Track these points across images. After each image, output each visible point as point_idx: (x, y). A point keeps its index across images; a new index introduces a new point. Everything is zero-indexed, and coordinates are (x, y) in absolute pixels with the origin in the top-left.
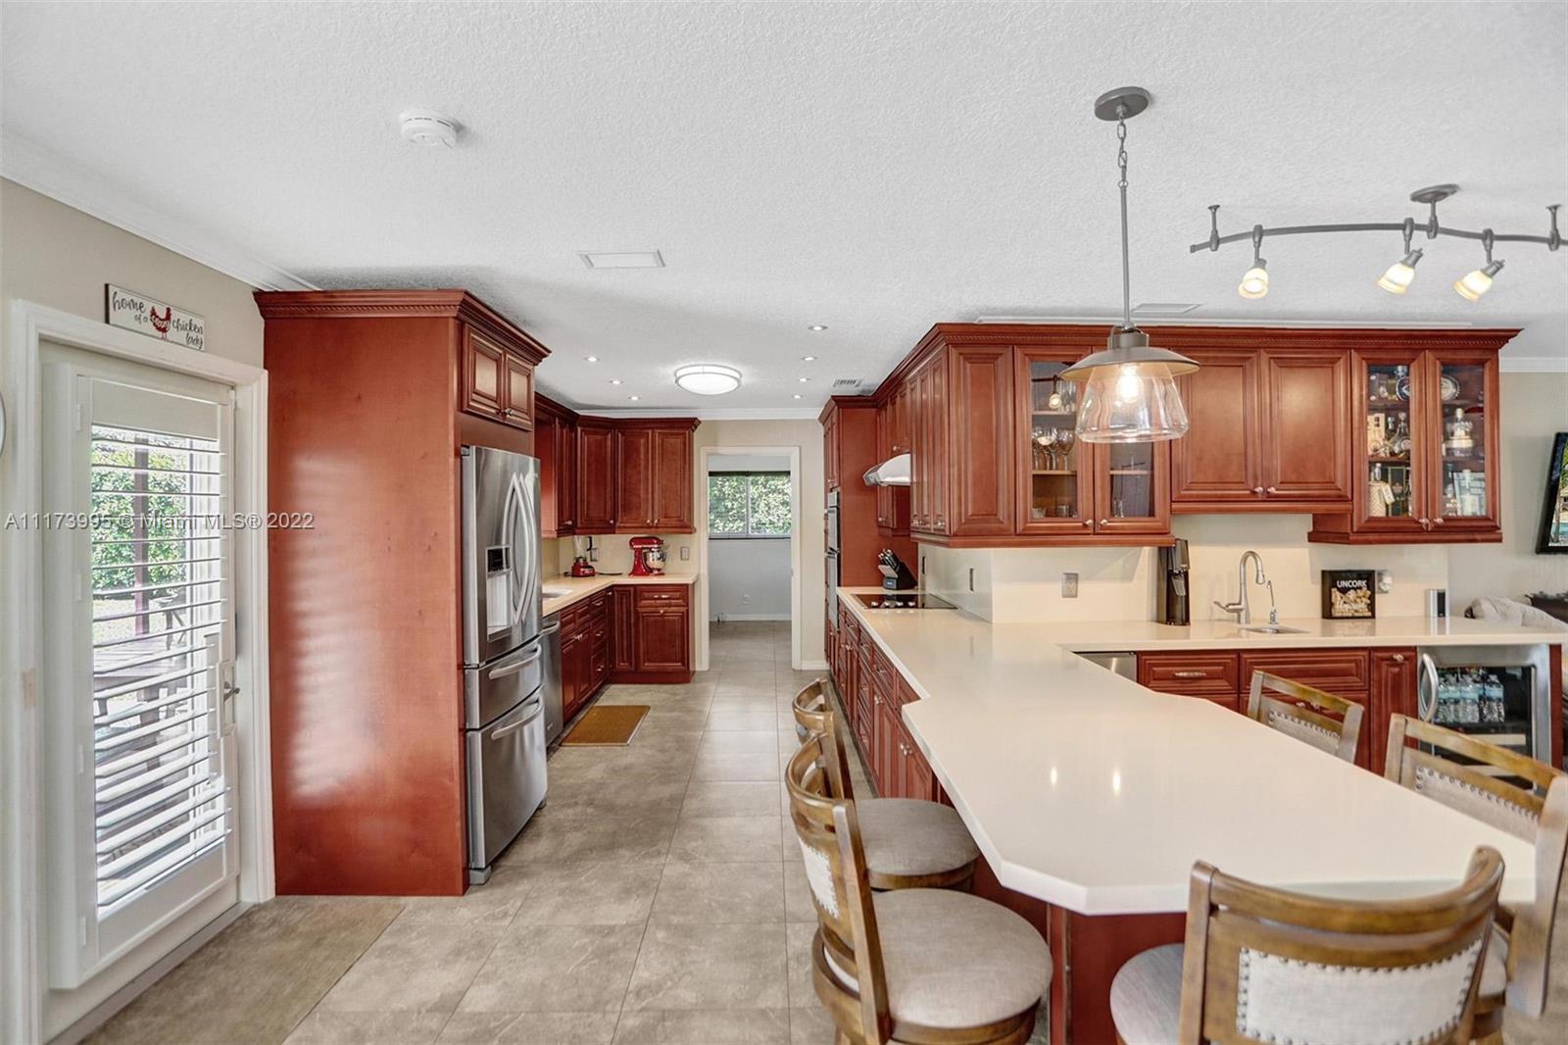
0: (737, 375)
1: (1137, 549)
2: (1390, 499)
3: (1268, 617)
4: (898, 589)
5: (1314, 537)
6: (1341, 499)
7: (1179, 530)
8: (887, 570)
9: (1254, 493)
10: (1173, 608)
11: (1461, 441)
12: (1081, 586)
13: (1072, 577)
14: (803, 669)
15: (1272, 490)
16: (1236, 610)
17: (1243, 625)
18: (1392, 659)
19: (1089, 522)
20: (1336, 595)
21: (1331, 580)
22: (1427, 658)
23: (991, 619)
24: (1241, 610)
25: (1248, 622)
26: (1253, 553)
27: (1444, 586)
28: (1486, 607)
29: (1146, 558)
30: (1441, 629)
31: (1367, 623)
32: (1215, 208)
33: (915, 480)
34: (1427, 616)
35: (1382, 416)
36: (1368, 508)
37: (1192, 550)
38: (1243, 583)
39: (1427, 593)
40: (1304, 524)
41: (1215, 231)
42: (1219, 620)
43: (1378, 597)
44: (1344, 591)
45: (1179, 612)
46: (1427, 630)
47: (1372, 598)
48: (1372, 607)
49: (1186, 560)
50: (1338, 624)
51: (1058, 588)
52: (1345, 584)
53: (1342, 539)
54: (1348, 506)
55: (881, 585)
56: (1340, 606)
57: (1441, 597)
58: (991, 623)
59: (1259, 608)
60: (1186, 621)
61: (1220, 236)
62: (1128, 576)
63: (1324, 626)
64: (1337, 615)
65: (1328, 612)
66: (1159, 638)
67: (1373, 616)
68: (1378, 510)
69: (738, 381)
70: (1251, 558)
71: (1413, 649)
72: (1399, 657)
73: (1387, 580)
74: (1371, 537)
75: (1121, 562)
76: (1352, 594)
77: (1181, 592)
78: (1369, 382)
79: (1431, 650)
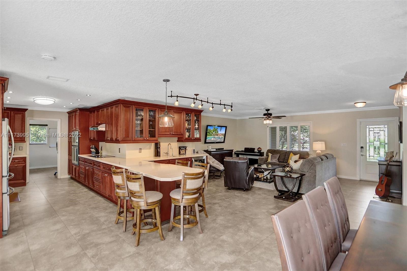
0: (54, 100)
1: (151, 143)
2: (188, 135)
3: (172, 155)
4: (96, 154)
5: (178, 141)
6: (182, 135)
7: (160, 140)
8: (93, 150)
9: (170, 134)
10: (157, 154)
11: (197, 126)
12: (142, 151)
13: (141, 149)
14: (61, 178)
15: (173, 133)
16: (167, 154)
17: (168, 156)
18: (189, 159)
19: (145, 138)
20: (181, 150)
21: (180, 148)
22: (193, 159)
23: (126, 157)
24: (168, 154)
25: (169, 155)
26: (170, 144)
27: (194, 149)
28: (199, 152)
29: (153, 145)
30: (194, 155)
31: (185, 155)
32: (172, 91)
33: (107, 129)
34: (192, 153)
35: (187, 122)
36: (185, 136)
37: (161, 143)
38: (168, 149)
39: (192, 150)
40: (176, 139)
41: (171, 95)
42: (165, 156)
43: (186, 151)
44: (182, 150)
45: (159, 155)
46: (192, 155)
47: (185, 151)
48: (185, 152)
49: (160, 145)
50: (181, 155)
51: (138, 151)
52: (182, 149)
53: (182, 141)
54: (183, 136)
55: (91, 154)
56: (181, 153)
57: (194, 150)
58: (126, 158)
59: (170, 154)
60: (160, 156)
61: (172, 96)
62: (150, 148)
63: (179, 155)
64: (181, 154)
65: (180, 153)
66: (155, 158)
67: (186, 154)
68: (187, 137)
69: (55, 102)
70: (170, 145)
71: (191, 158)
72: (190, 159)
73: (187, 148)
74: (186, 141)
75: (149, 146)
76: (183, 150)
77: (159, 151)
78: (186, 116)
79: (193, 157)
